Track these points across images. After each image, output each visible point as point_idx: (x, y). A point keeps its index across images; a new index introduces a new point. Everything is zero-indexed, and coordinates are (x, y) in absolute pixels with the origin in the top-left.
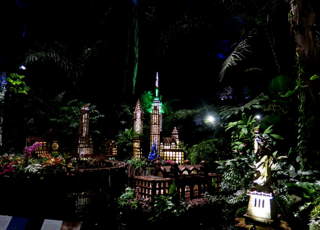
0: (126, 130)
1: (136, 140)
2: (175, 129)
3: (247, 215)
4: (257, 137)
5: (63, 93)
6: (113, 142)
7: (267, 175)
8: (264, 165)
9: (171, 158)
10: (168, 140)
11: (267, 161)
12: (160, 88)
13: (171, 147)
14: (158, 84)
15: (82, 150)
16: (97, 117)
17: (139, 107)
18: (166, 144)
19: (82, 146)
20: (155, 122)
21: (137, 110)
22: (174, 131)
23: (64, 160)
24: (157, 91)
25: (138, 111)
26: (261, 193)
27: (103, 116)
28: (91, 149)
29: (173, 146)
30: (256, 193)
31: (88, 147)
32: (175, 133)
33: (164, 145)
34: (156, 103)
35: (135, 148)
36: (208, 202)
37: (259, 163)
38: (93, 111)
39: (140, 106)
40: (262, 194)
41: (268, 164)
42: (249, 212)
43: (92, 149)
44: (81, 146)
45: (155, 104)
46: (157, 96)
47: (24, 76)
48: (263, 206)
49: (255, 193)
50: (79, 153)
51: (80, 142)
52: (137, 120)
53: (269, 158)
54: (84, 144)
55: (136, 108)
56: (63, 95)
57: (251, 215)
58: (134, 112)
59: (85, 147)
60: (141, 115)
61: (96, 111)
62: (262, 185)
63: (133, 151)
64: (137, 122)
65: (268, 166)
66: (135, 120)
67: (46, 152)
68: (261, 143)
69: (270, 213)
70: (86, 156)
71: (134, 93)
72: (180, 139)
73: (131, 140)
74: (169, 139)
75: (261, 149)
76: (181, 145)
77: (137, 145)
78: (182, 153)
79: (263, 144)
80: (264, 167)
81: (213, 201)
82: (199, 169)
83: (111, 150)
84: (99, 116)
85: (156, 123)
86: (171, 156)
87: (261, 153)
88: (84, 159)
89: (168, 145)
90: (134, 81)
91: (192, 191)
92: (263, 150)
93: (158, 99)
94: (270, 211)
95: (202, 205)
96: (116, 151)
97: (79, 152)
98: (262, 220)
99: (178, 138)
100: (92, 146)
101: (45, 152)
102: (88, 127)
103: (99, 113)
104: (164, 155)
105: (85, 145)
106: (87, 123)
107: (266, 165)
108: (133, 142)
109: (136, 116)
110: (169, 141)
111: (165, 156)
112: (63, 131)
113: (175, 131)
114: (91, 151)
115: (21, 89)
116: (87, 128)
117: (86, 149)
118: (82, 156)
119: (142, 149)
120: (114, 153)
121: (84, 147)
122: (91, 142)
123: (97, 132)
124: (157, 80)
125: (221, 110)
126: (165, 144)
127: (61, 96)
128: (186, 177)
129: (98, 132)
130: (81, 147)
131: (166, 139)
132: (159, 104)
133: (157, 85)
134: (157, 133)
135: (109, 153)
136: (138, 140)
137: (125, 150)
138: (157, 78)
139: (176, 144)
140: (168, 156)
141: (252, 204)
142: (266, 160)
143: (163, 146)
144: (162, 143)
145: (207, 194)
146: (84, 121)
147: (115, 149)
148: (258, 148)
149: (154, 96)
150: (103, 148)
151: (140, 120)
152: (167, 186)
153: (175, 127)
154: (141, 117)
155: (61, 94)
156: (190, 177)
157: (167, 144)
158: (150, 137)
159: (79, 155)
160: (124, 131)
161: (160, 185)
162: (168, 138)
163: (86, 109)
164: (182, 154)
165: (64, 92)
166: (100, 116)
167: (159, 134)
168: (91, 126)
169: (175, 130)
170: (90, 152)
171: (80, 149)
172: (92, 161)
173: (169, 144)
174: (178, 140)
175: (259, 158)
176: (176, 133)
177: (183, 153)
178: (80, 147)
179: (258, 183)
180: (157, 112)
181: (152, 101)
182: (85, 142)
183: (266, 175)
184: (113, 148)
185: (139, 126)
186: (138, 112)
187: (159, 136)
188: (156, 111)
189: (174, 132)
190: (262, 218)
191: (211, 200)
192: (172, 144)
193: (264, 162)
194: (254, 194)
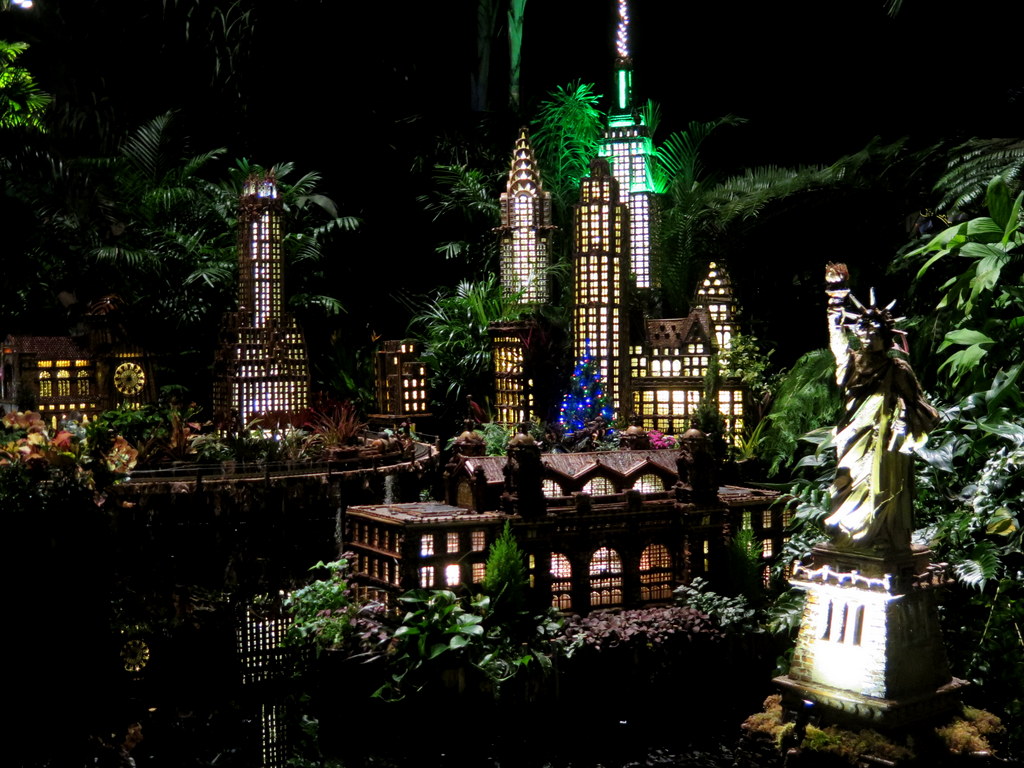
0: (464, 287)
1: (504, 334)
2: (713, 274)
3: (792, 677)
4: (838, 305)
5: (160, 123)
6: (407, 349)
7: (878, 491)
8: (869, 443)
9: (663, 424)
10: (669, 331)
11: (884, 420)
12: (636, 65)
13: (683, 367)
14: (630, 45)
15: (254, 394)
16: (322, 230)
17: (524, 166)
18: (661, 352)
19: (253, 371)
20: (596, 240)
21: (515, 186)
22: (707, 283)
23: (84, 441)
24: (623, 79)
25: (521, 189)
26: (848, 575)
27: (352, 223)
28: (296, 387)
29: (696, 361)
30: (829, 576)
31: (281, 378)
32: (712, 292)
33: (651, 359)
34: (619, 140)
35: (501, 376)
36: (693, 625)
37: (849, 432)
38: (301, 202)
39: (528, 162)
40: (854, 582)
41: (888, 434)
42: (799, 664)
43: (302, 386)
44: (245, 372)
45: (616, 146)
46: (623, 105)
47: (24, 46)
48: (857, 640)
49: (825, 578)
50: (241, 406)
51: (243, 355)
52: (516, 234)
53: (889, 406)
54: (258, 363)
55: (511, 174)
56: (158, 131)
57: (805, 680)
58: (504, 196)
59: (266, 380)
60: (535, 211)
61: (321, 200)
62: (858, 537)
63: (493, 392)
64: (517, 248)
65: (885, 445)
66: (509, 234)
67: (88, 404)
68: (860, 333)
69: (883, 667)
70: (273, 420)
71: (515, 95)
72: (740, 324)
73: (483, 337)
74: (674, 328)
75: (865, 364)
76: (739, 355)
77: (509, 361)
78: (732, 395)
79: (868, 336)
80: (866, 451)
81: (724, 621)
82: (674, 470)
83: (397, 391)
84: (330, 225)
85: (601, 244)
86: (679, 410)
87: (859, 381)
88: (267, 434)
89: (672, 358)
90: (516, 36)
91: (630, 575)
92: (869, 370)
93: (630, 123)
94: (884, 659)
95: (658, 640)
96: (419, 395)
97: (240, 400)
98: (849, 702)
99: (728, 320)
100: (300, 370)
101: (83, 406)
102: (277, 281)
103: (333, 211)
104: (641, 408)
105: (268, 371)
106: (271, 261)
107: (878, 441)
108: (491, 348)
109: (510, 217)
110: (678, 335)
111: (645, 412)
112: (161, 307)
113: (713, 282)
114: (296, 398)
115: (17, 108)
116: (271, 288)
117: (273, 387)
118: (252, 423)
119: (531, 382)
120: (411, 401)
121: (260, 379)
122: (298, 355)
123: (324, 306)
124: (619, 20)
125: (951, 164)
126: (656, 352)
127: (149, 135)
128: (595, 507)
129: (328, 302)
130: (246, 380)
131: (663, 328)
132: (634, 145)
133: (623, 50)
134: (605, 300)
135: (385, 402)
136: (512, 334)
137: (456, 388)
138: (623, 11)
139: (711, 350)
140: (663, 410)
141: (814, 628)
142: (877, 418)
143: (643, 362)
144: (639, 350)
145: (703, 591)
146: (255, 251)
147: (414, 382)
148: (852, 358)
149: (608, 106)
150: (364, 379)
151: (532, 234)
152: (478, 546)
153: (713, 265)
154: (535, 222)
155: (148, 128)
156: (616, 506)
157: (666, 351)
158: (573, 317)
159: (240, 420)
160: (454, 293)
161: (440, 545)
162: (668, 323)
163: (263, 194)
164: (733, 403)
165: (162, 113)
166: (336, 223)
167: (617, 301)
168: (294, 276)
169: (712, 280)
170: (296, 404)
171: (241, 389)
172: (299, 442)
173: (677, 352)
174: (727, 328)
175: (849, 406)
176: (717, 295)
177: (738, 396)
178: (240, 381)
179: (844, 530)
180: (602, 192)
181: (601, 132)
182: (264, 354)
183: (875, 488)
184: (404, 378)
185: (525, 265)
186: (520, 195)
187: (616, 312)
188: (601, 186)
189: (707, 289)
190: (848, 691)
191: (715, 618)
192: (691, 349)
193: (869, 428)
194: (818, 579)
